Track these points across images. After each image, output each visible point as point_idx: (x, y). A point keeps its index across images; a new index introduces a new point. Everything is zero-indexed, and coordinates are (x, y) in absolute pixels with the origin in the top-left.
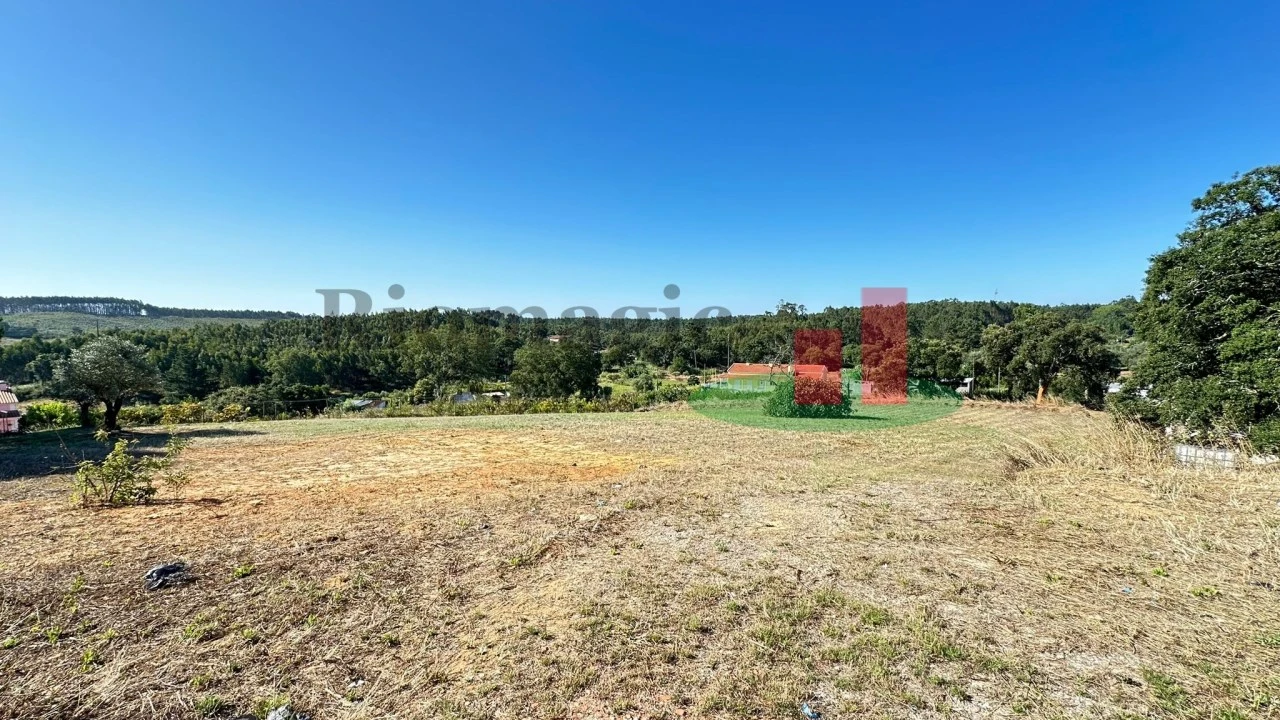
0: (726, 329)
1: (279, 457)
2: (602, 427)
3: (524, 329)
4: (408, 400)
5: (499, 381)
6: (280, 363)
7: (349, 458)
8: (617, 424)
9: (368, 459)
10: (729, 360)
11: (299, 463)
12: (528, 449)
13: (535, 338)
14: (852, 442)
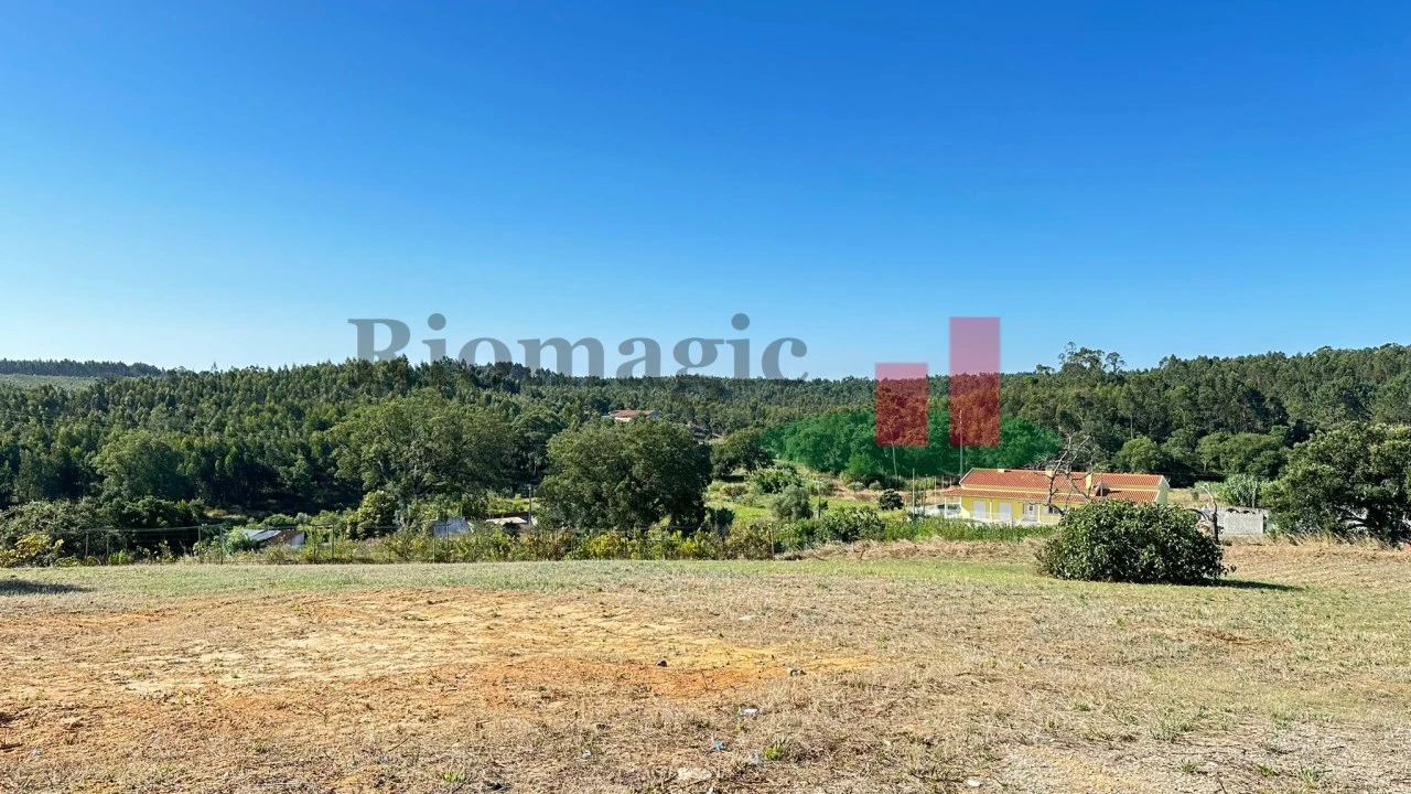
1: (112, 636)
2: (713, 588)
3: (567, 398)
4: (348, 531)
5: (518, 496)
6: (119, 459)
7: (238, 641)
8: (743, 584)
9: (274, 643)
10: (964, 462)
11: (148, 649)
12: (573, 629)
13: (587, 415)
14: (1227, 637)
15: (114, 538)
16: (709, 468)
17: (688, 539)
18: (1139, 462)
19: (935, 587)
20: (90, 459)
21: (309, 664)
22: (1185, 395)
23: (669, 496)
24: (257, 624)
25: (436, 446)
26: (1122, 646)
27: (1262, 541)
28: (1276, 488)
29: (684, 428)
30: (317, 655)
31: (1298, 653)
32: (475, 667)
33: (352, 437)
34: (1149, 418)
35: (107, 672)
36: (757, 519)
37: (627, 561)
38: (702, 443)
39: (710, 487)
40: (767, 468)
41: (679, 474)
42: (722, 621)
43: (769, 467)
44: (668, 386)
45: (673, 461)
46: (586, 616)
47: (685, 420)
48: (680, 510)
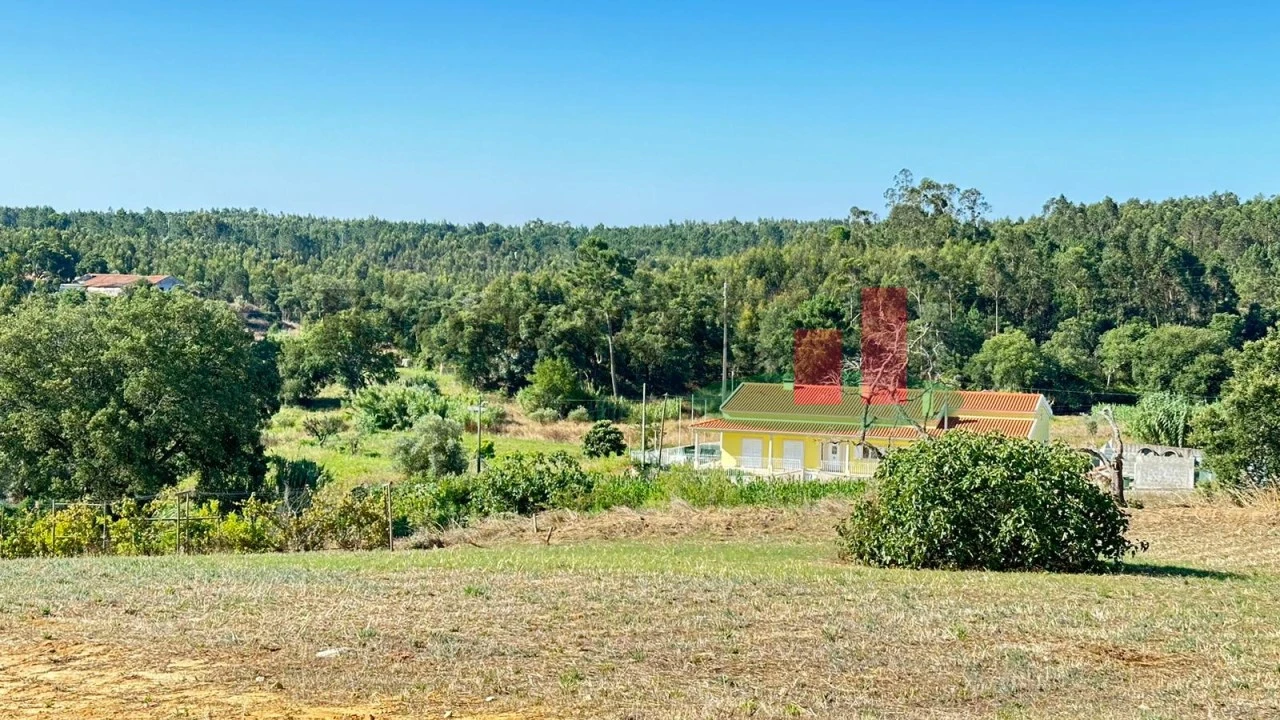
0: (717, 264)
2: (273, 603)
8: (329, 593)
10: (728, 370)
13: (30, 283)
14: (1128, 655)
16: (275, 384)
17: (232, 515)
18: (1007, 373)
19: (670, 586)
22: (1081, 262)
23: (196, 438)
26: (963, 673)
27: (1191, 501)
28: (1214, 414)
29: (226, 310)
31: (1234, 679)
34: (1024, 299)
36: (364, 476)
38: (262, 338)
39: (278, 418)
40: (385, 384)
41: (217, 397)
42: (284, 660)
43: (387, 382)
44: (195, 230)
45: (205, 371)
46: (14, 662)
47: (229, 295)
48: (218, 463)
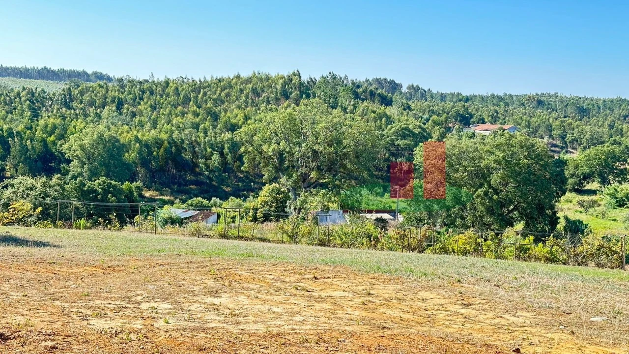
1: (77, 283)
2: (566, 290)
3: (433, 112)
4: (251, 214)
5: (387, 195)
6: (82, 147)
7: (170, 295)
8: (594, 289)
9: (195, 299)
11: (103, 295)
12: (435, 312)
13: (450, 128)
15: (77, 208)
16: (564, 181)
17: (540, 244)
20: (61, 146)
21: (222, 318)
23: (524, 205)
24: (183, 282)
25: (322, 149)
29: (542, 143)
30: (228, 311)
32: (353, 334)
33: (256, 138)
35: (74, 310)
36: (608, 231)
37: (483, 259)
38: (558, 158)
39: (564, 198)
40: (622, 184)
41: (534, 185)
42: (573, 319)
43: (623, 183)
44: (527, 104)
45: (529, 173)
46: (446, 302)
47: (542, 135)
48: (534, 218)
